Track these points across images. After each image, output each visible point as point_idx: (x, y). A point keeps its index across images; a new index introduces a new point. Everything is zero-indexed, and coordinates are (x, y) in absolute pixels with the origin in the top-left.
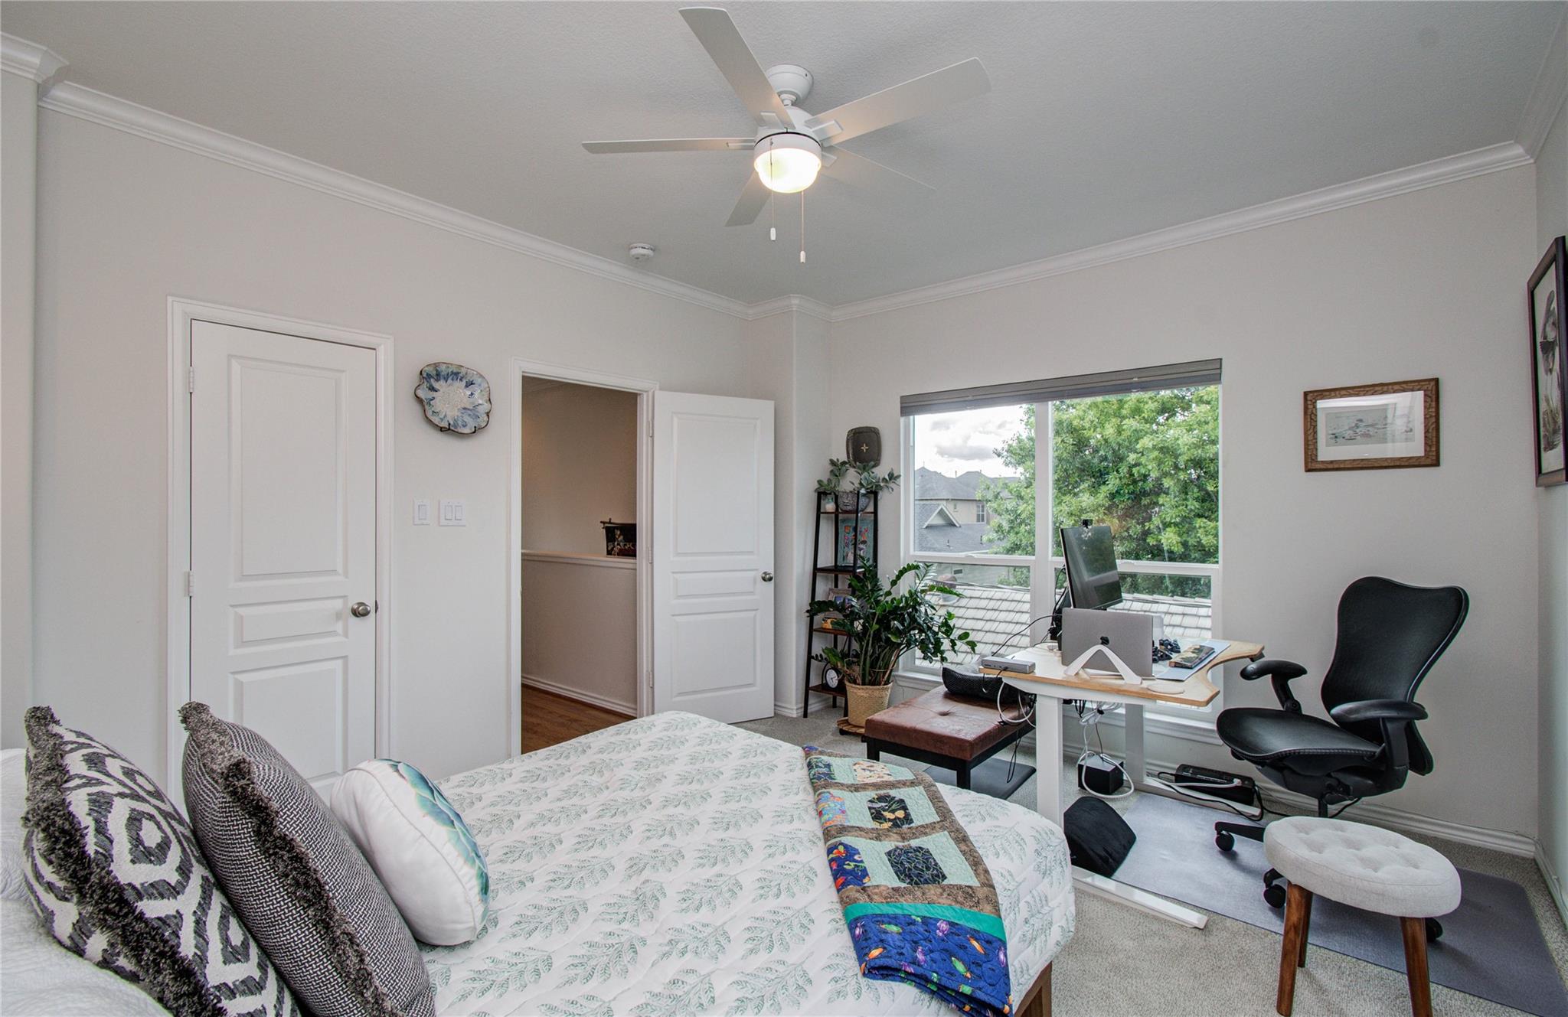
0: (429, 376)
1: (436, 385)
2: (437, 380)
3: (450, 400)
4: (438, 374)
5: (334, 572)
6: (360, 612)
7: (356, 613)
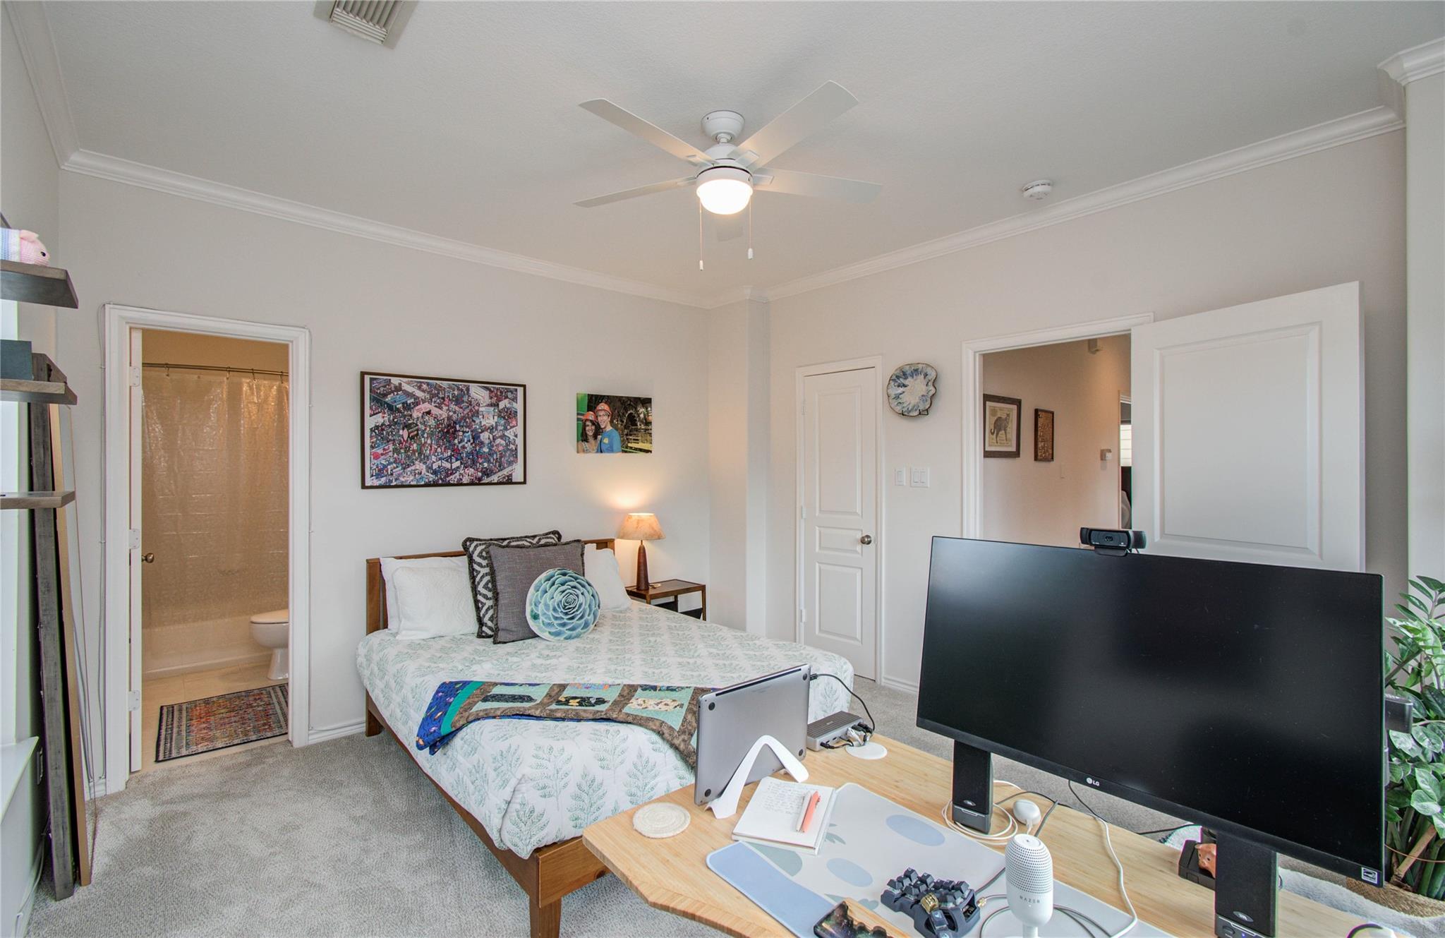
0: (898, 377)
1: (906, 382)
2: (906, 378)
3: (915, 390)
4: (904, 374)
5: (855, 513)
6: (865, 541)
7: (863, 542)
